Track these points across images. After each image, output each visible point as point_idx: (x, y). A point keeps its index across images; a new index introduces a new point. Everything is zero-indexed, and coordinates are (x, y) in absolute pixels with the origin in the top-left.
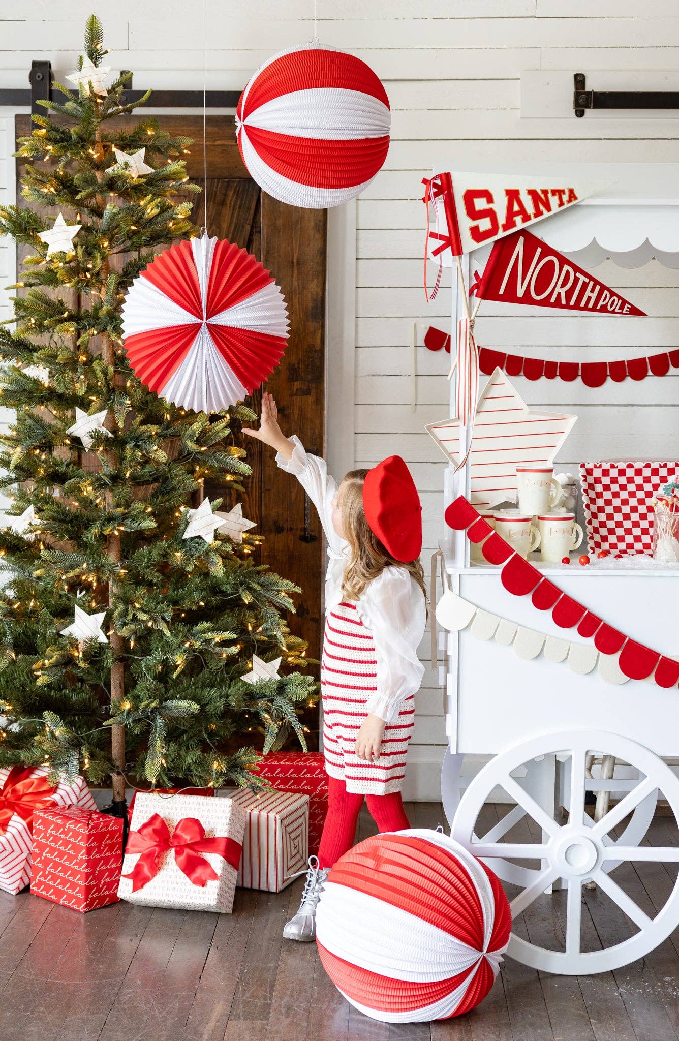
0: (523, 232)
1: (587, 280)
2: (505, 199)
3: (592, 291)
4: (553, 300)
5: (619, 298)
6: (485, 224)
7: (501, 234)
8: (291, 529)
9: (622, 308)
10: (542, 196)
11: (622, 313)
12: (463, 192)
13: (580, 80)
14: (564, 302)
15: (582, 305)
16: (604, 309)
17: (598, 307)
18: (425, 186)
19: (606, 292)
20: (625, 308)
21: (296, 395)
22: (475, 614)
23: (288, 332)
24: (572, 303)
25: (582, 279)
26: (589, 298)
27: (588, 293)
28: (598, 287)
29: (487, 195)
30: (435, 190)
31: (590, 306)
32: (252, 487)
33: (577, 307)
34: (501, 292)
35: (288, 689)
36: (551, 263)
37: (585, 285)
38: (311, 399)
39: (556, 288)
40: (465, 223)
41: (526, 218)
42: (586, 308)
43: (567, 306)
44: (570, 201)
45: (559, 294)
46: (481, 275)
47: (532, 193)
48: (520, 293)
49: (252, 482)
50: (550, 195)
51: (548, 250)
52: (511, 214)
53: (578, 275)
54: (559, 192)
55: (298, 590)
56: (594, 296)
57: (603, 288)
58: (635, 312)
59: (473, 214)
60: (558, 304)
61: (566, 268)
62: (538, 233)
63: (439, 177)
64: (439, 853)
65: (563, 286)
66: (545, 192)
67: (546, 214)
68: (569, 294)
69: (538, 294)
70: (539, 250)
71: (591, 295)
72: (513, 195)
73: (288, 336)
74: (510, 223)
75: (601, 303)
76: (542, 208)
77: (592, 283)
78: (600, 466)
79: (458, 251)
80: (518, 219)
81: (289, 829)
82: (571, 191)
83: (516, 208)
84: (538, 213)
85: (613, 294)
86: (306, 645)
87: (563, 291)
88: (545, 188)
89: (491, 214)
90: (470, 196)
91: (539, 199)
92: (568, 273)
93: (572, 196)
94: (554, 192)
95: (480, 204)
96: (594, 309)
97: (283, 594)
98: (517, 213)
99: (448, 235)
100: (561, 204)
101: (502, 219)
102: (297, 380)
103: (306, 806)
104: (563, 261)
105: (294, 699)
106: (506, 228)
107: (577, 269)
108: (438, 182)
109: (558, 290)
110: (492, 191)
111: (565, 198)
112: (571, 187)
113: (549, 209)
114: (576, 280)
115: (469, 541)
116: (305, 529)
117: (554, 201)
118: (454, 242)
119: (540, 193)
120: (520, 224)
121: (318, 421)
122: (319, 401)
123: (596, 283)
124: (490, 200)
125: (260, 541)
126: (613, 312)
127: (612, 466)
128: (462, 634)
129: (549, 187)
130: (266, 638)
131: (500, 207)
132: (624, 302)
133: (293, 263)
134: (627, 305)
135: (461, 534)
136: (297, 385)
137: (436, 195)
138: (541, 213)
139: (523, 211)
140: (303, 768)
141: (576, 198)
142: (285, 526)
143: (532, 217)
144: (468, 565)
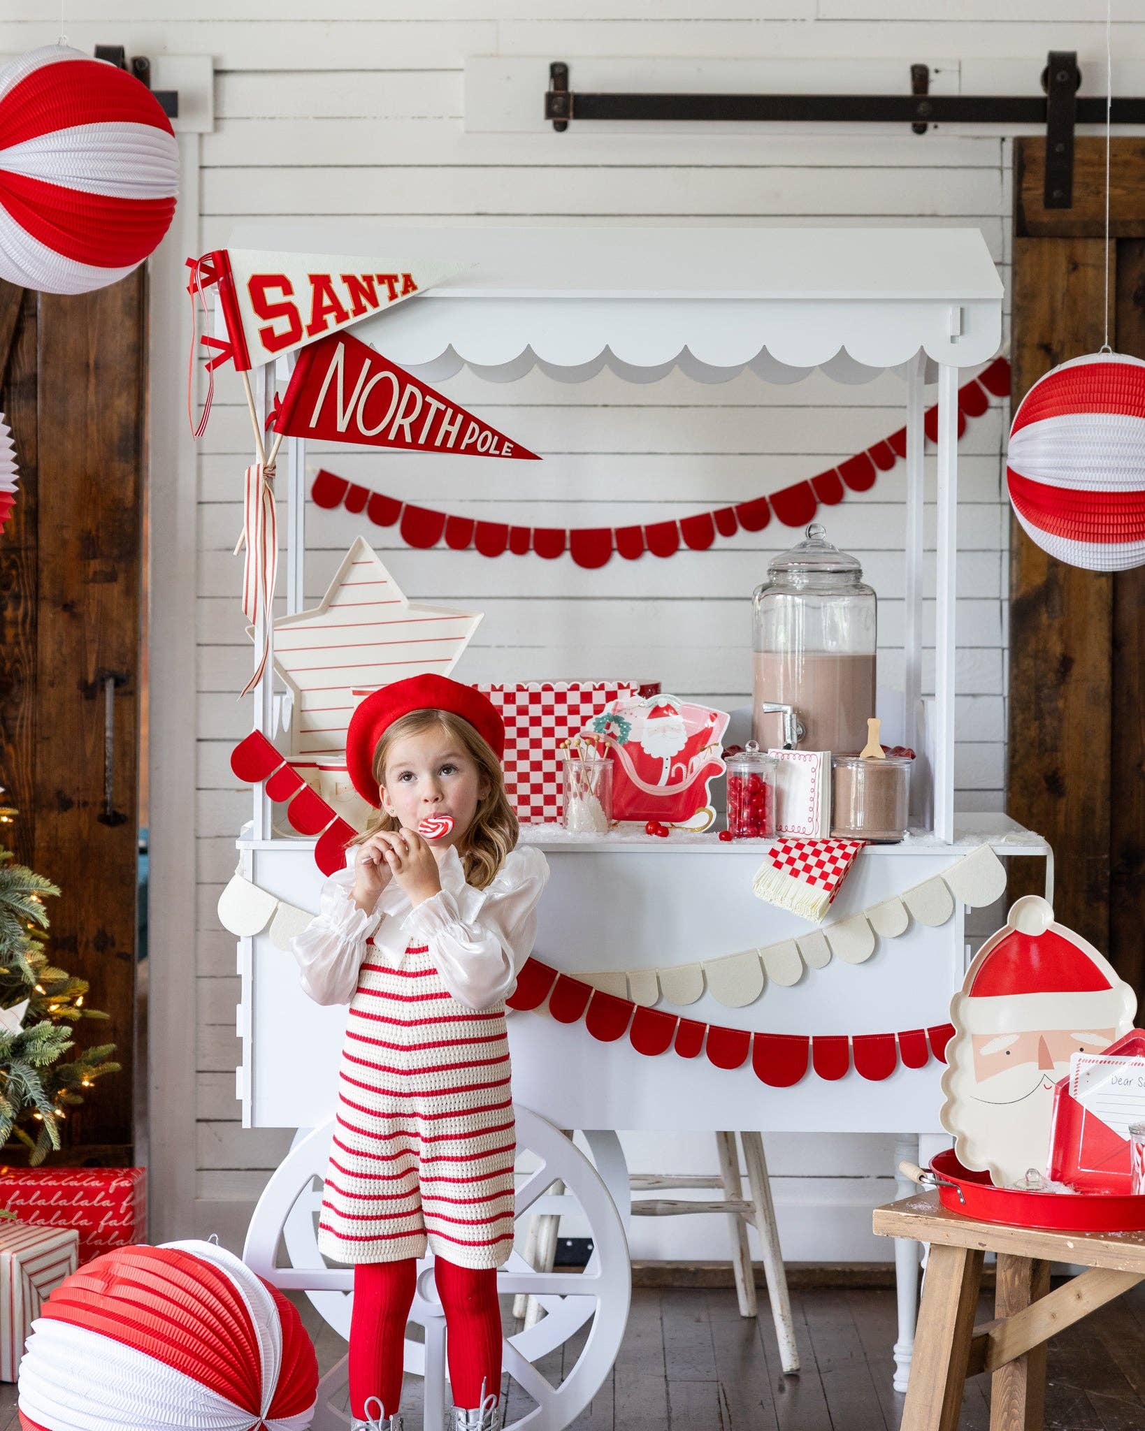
0: (342, 336)
1: (443, 407)
2: (310, 288)
3: (452, 423)
4: (392, 436)
5: (494, 433)
6: (281, 325)
7: (306, 340)
8: (85, 804)
9: (499, 447)
10: (365, 284)
11: (500, 456)
12: (247, 279)
13: (559, 73)
14: (408, 439)
15: (438, 443)
16: (471, 450)
17: (463, 447)
18: (189, 269)
19: (473, 425)
20: (505, 449)
21: (94, 581)
22: (276, 910)
23: (15, 483)
24: (422, 440)
25: (435, 405)
26: (448, 434)
27: (445, 426)
28: (460, 418)
29: (282, 282)
30: (205, 276)
31: (450, 444)
32: (20, 735)
33: (429, 446)
34: (313, 424)
35: (30, 1048)
36: (386, 381)
37: (440, 415)
38: (116, 589)
39: (397, 418)
40: (253, 324)
41: (342, 316)
42: (443, 449)
43: (414, 445)
44: (405, 292)
45: (401, 427)
46: (281, 400)
47: (349, 280)
48: (342, 426)
49: (21, 726)
50: (375, 283)
51: (381, 363)
52: (319, 311)
53: (428, 399)
54: (389, 279)
55: (55, 891)
56: (454, 430)
57: (468, 418)
58: (520, 453)
59: (264, 310)
60: (399, 442)
61: (410, 388)
62: (366, 337)
63: (213, 256)
64: (199, 1267)
65: (405, 416)
66: (368, 279)
67: (371, 311)
68: (416, 427)
69: (369, 426)
70: (368, 362)
71: (450, 428)
72: (321, 283)
73: (14, 489)
74: (318, 325)
75: (466, 441)
76: (364, 301)
77: (450, 411)
78: (501, 689)
79: (243, 364)
80: (330, 318)
81: (38, 1280)
82: (407, 278)
83: (327, 302)
84: (359, 309)
85: (483, 427)
86: (83, 986)
87: (406, 423)
88: (368, 272)
89: (289, 310)
90: (258, 284)
91: (361, 289)
92: (412, 395)
93: (409, 284)
94: (381, 279)
95: (274, 296)
96: (456, 449)
97: (34, 898)
98: (328, 310)
99: (228, 341)
100: (393, 296)
101: (306, 319)
102: (95, 557)
103: (72, 1246)
104: (405, 378)
105: (38, 1064)
106: (312, 330)
107: (426, 390)
108: (210, 264)
109: (399, 421)
110: (289, 277)
111: (399, 287)
112: (406, 272)
113: (375, 303)
114: (426, 406)
115: (269, 800)
116: (105, 804)
117: (382, 291)
118: (237, 350)
119: (360, 280)
120: (333, 326)
121: (129, 625)
122: (132, 590)
123: (457, 410)
124: (288, 290)
125: (9, 816)
126: (486, 454)
127: (520, 688)
128: (259, 942)
129: (373, 271)
130: (6, 971)
131: (303, 299)
132: (502, 439)
133: (88, 365)
134: (507, 444)
135: (258, 788)
136: (95, 565)
137: (205, 283)
138: (364, 310)
139: (336, 306)
140: (76, 1190)
141: (415, 288)
142: (75, 798)
143: (351, 314)
144: (269, 835)
